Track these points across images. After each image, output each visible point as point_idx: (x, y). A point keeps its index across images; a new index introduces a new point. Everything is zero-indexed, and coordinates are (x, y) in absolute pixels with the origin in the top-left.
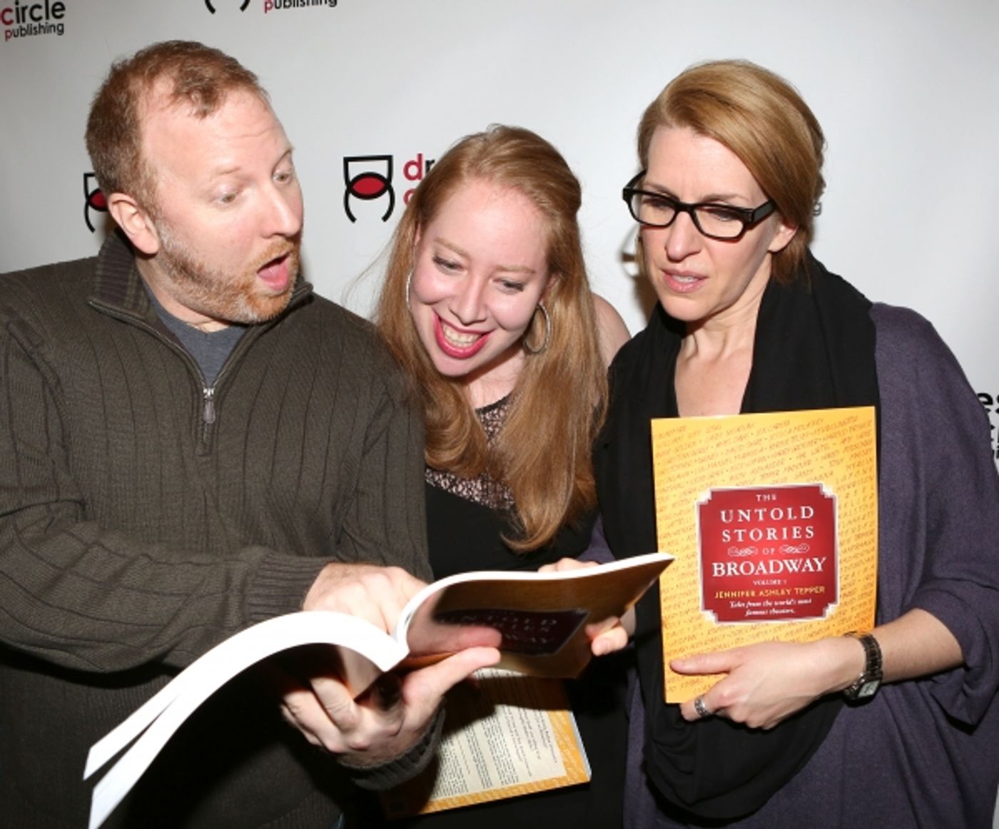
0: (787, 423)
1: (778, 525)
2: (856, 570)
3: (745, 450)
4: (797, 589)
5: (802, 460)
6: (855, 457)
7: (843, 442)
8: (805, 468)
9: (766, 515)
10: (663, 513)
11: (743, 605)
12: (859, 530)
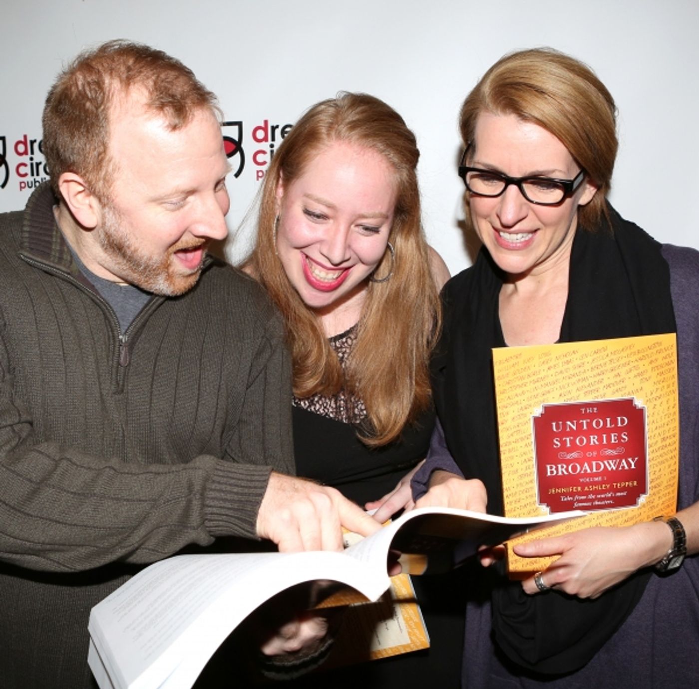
0: (605, 349)
1: (599, 433)
2: (662, 467)
3: (572, 372)
4: (615, 484)
5: (618, 379)
6: (661, 375)
7: (651, 362)
8: (620, 386)
9: (589, 425)
10: (504, 426)
11: (571, 498)
12: (664, 434)
